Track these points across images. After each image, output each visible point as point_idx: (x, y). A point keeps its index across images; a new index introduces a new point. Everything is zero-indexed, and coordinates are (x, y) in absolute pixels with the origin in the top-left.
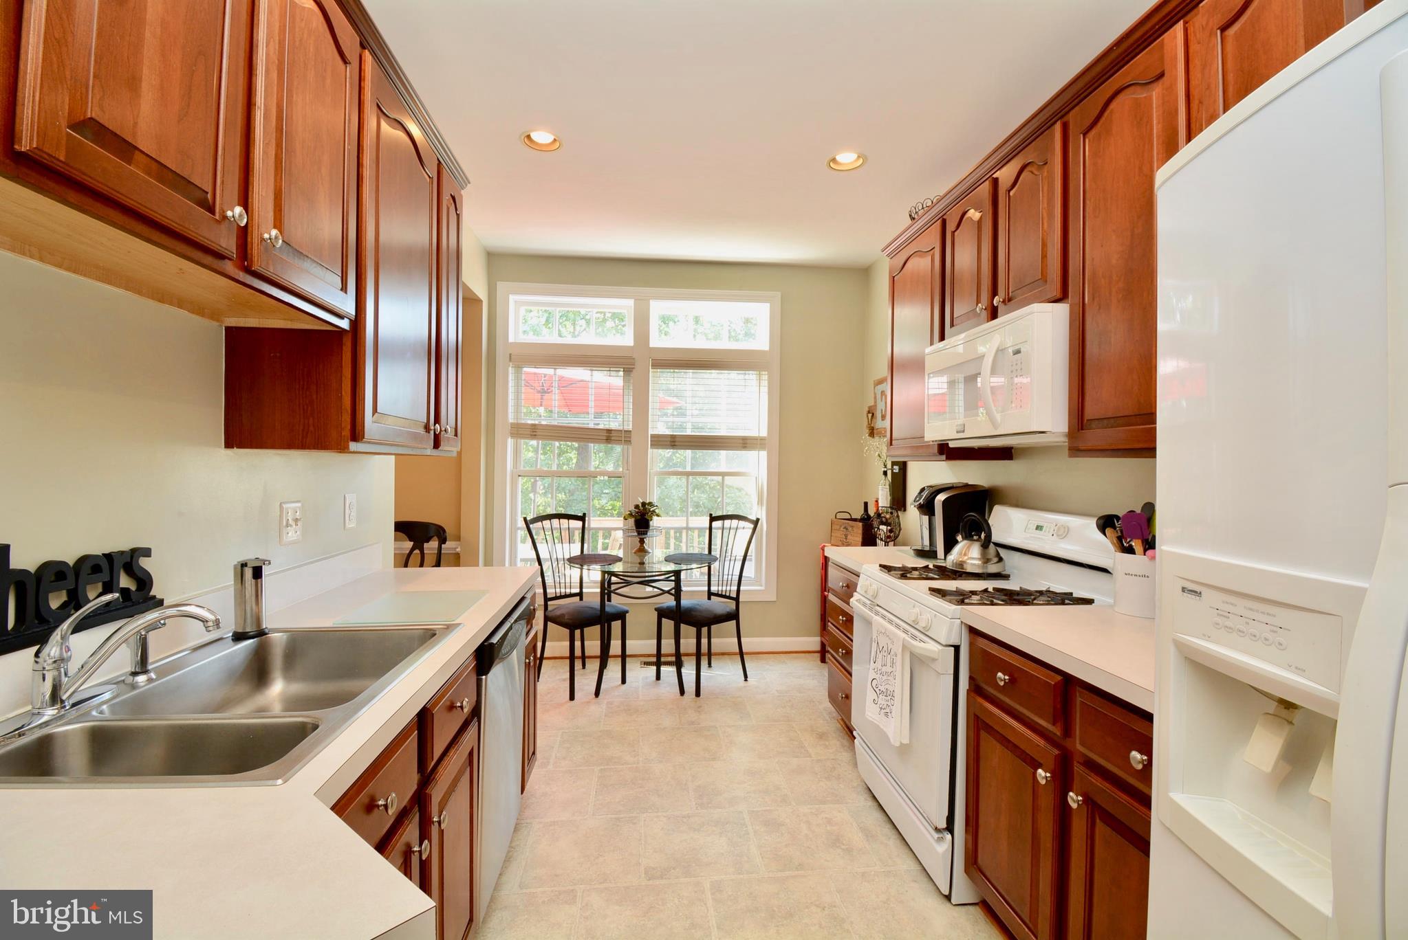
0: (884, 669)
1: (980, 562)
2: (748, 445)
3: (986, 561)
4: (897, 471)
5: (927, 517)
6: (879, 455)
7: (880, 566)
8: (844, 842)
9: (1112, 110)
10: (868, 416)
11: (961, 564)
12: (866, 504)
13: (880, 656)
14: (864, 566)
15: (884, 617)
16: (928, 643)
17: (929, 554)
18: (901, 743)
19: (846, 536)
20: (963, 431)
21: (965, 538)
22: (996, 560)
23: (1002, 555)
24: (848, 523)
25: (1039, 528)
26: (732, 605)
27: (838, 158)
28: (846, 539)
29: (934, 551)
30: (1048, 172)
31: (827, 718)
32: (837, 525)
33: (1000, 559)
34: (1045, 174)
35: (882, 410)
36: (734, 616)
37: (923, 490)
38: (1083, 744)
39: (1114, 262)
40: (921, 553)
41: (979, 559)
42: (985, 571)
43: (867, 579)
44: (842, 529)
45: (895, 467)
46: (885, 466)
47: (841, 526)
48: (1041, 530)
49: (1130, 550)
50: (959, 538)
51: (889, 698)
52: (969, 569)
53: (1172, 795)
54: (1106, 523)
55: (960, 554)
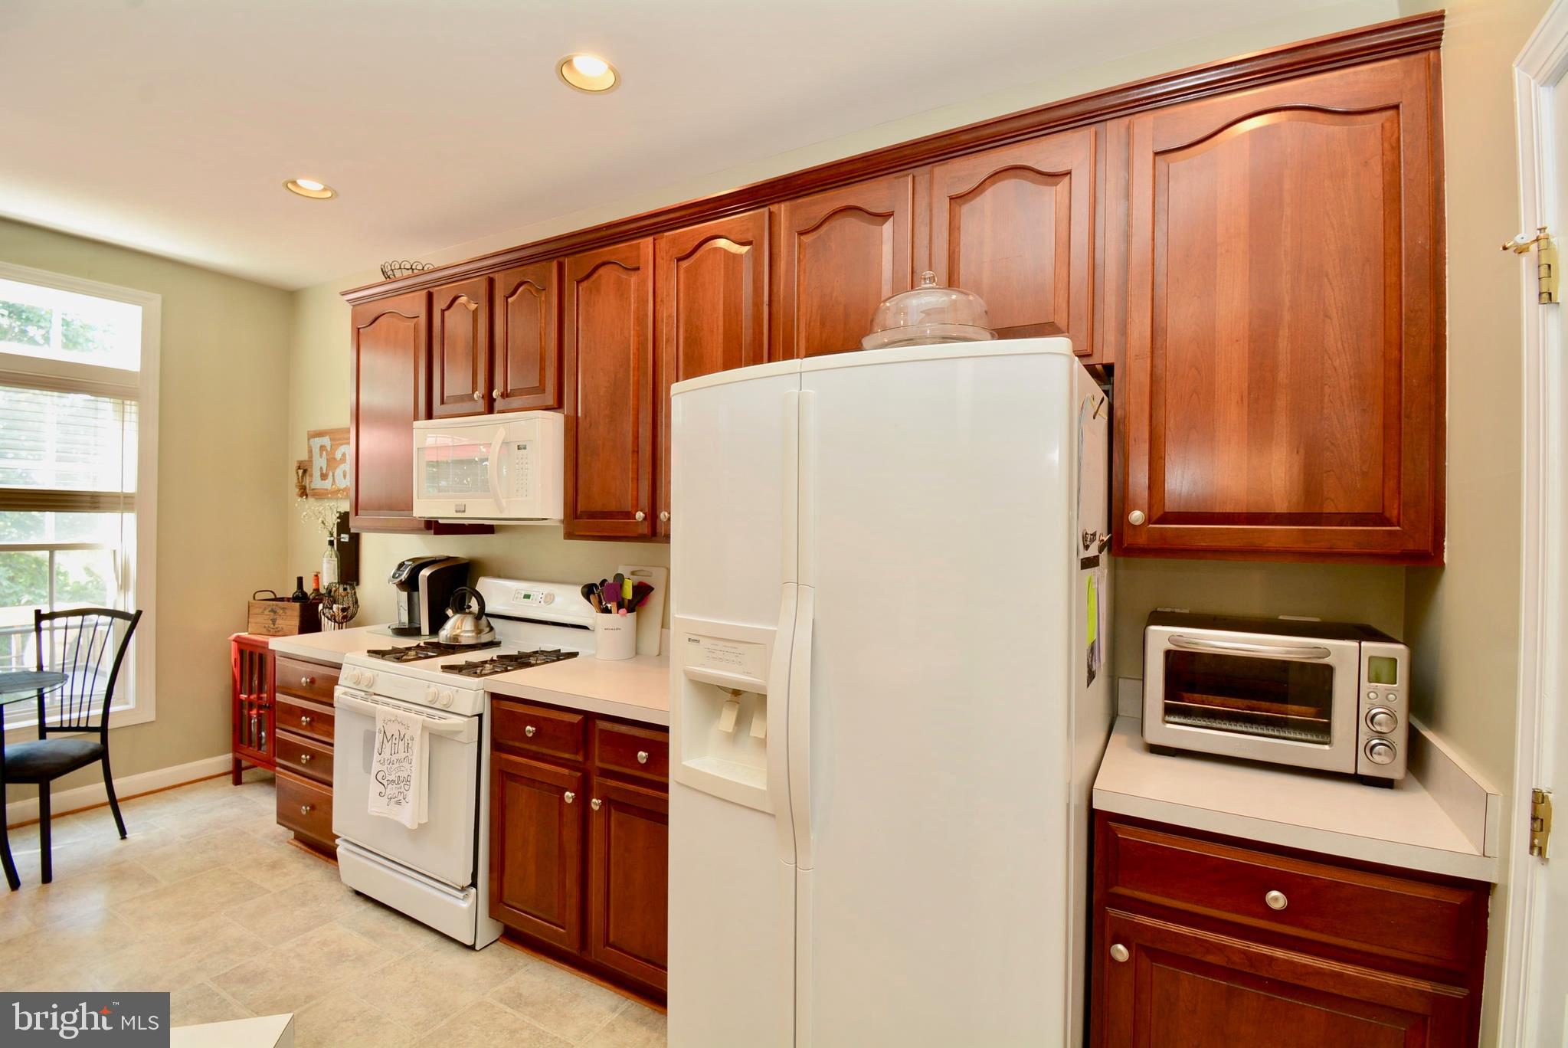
0: (394, 757)
1: (474, 634)
2: (101, 505)
3: (478, 631)
4: (347, 540)
5: (406, 593)
6: (323, 522)
7: (369, 652)
8: (350, 953)
9: (600, 276)
10: (297, 473)
11: (456, 638)
12: (300, 580)
13: (388, 746)
14: (347, 655)
15: (384, 704)
16: (450, 718)
17: (412, 631)
18: (419, 824)
19: (274, 622)
20: (464, 511)
21: (456, 612)
22: (488, 629)
23: (492, 625)
24: (277, 605)
25: (527, 597)
26: (95, 739)
27: (298, 181)
28: (274, 624)
29: (416, 628)
30: (546, 297)
31: (273, 844)
32: (260, 608)
33: (492, 629)
34: (543, 299)
35: (321, 468)
36: (101, 754)
37: (401, 565)
38: (602, 760)
39: (602, 393)
40: (400, 632)
41: (472, 631)
42: (479, 641)
43: (354, 669)
44: (266, 612)
45: (342, 535)
46: (332, 535)
47: (265, 609)
48: (529, 598)
49: (607, 611)
50: (450, 612)
51: (402, 784)
52: (464, 642)
53: (684, 763)
54: (588, 591)
55: (454, 628)
